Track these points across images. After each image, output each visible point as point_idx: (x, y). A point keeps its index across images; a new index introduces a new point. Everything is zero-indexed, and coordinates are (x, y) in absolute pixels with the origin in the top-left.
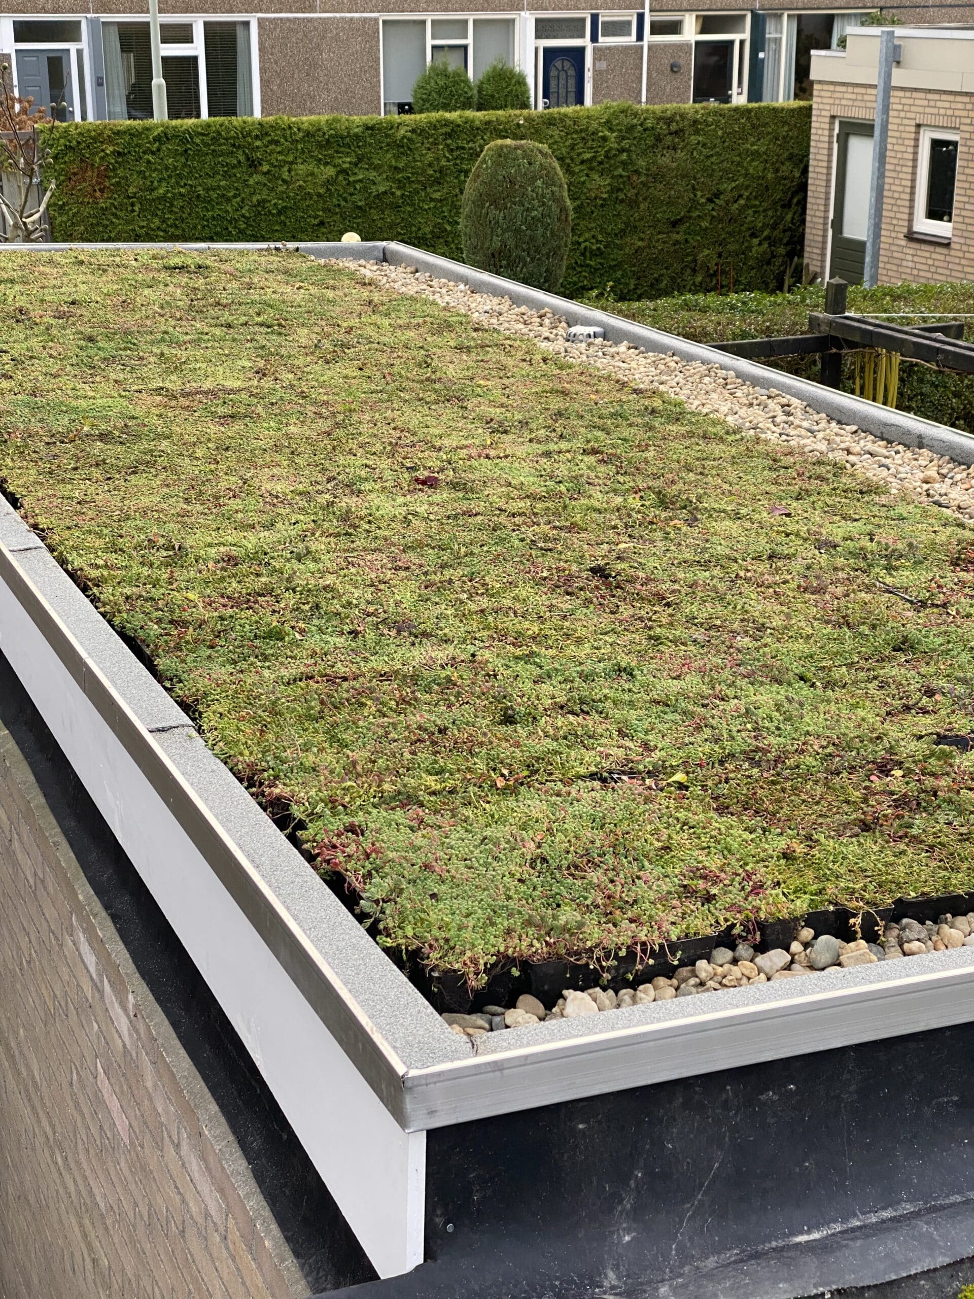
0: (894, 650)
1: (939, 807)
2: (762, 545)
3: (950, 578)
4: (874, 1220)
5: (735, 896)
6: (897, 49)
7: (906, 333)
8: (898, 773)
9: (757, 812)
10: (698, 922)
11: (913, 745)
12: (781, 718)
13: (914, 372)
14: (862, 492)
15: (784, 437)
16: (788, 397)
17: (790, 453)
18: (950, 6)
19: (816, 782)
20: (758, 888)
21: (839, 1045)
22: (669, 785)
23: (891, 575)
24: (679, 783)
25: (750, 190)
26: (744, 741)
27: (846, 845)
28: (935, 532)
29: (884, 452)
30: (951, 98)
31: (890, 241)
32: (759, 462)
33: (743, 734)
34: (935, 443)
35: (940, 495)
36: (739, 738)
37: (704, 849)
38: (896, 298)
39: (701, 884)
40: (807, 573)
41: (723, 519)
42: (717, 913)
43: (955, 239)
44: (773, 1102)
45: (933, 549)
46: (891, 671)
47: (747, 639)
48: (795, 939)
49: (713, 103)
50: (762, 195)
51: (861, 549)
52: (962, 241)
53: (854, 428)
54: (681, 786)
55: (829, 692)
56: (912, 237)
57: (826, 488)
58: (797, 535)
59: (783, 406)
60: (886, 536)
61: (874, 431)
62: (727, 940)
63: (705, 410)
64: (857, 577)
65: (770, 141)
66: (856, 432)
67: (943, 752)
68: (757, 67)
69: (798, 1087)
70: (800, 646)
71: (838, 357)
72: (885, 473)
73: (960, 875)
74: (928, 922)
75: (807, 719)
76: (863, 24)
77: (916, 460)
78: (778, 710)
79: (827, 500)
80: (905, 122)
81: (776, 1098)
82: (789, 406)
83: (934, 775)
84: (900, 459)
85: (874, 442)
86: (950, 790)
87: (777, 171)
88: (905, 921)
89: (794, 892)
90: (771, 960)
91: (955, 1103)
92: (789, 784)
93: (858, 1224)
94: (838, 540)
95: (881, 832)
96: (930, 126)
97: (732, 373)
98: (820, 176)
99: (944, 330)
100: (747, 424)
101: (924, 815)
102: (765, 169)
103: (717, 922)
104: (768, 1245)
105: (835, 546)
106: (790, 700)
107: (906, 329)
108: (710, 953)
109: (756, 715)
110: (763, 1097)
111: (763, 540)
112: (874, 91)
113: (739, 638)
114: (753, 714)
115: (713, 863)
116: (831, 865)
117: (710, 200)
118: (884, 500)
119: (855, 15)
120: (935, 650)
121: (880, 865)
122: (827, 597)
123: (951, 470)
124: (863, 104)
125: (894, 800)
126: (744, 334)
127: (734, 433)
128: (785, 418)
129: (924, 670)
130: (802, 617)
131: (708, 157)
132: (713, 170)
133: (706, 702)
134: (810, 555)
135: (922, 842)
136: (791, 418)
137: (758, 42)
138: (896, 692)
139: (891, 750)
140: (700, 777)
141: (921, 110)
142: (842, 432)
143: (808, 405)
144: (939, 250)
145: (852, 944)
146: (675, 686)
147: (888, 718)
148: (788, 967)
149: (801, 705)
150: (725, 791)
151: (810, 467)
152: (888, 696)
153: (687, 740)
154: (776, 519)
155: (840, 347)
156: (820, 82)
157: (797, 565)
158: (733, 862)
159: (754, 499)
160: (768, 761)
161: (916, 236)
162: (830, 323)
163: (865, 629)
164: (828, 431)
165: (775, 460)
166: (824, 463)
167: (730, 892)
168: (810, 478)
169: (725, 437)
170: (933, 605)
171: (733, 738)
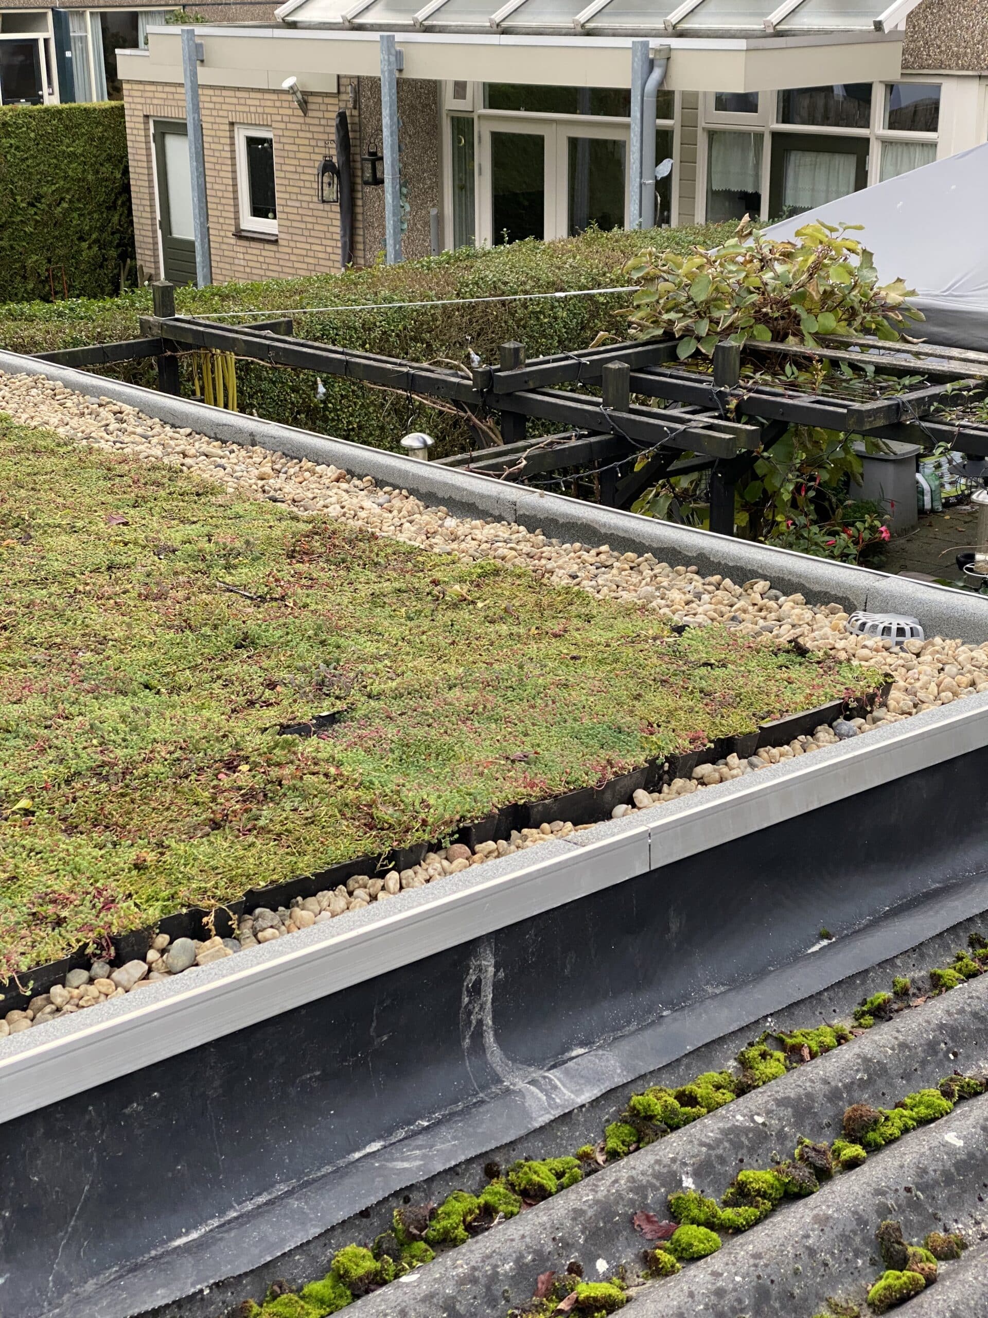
0: (237, 648)
1: (285, 795)
2: (101, 557)
3: (287, 570)
4: (250, 1207)
5: (87, 915)
6: (199, 47)
7: (237, 332)
8: (244, 768)
9: (107, 827)
10: (49, 948)
11: (258, 739)
12: (127, 729)
13: (252, 370)
14: (198, 495)
15: (118, 445)
16: (119, 404)
17: (125, 461)
18: (251, 3)
19: (165, 789)
20: (110, 903)
21: (198, 1044)
22: (14, 813)
23: (230, 573)
24: (25, 810)
25: (72, 192)
26: (89, 757)
27: (197, 847)
28: (270, 527)
29: (220, 452)
30: (259, 95)
31: (220, 239)
32: (94, 473)
33: (89, 750)
34: (267, 440)
35: (275, 490)
36: (84, 755)
37: (53, 872)
38: (224, 297)
39: (51, 909)
40: (148, 580)
41: (59, 535)
42: (68, 936)
43: (281, 236)
44: (138, 1113)
45: (270, 544)
46: (234, 669)
47: (89, 653)
48: (151, 947)
49: (23, 105)
50: (85, 198)
51: (200, 551)
52: (289, 237)
53: (188, 430)
54: (27, 812)
55: (175, 697)
56: (240, 235)
57: (163, 493)
58: (136, 543)
59: (115, 414)
60: (224, 536)
61: (208, 433)
62: (82, 960)
63: (33, 424)
64: (197, 579)
65: (86, 142)
66: (190, 434)
67: (286, 741)
68: (65, 68)
69: (161, 1094)
70: (144, 655)
71: (173, 360)
72: (221, 473)
73: (306, 858)
74: (281, 908)
75: (153, 727)
76: (167, 23)
77: (251, 457)
78: (124, 721)
79: (164, 504)
80: (218, 120)
81: (141, 1108)
82: (121, 413)
83: (279, 765)
84: (236, 458)
85: (209, 443)
86: (294, 777)
87: (98, 172)
88: (258, 911)
89: (147, 901)
90: (128, 973)
91: (318, 1078)
92: (139, 793)
93: (235, 1214)
94: (177, 544)
95: (231, 828)
96: (243, 124)
97: (60, 383)
98: (141, 177)
99: (273, 327)
100: (80, 435)
101: (271, 805)
102: (84, 171)
103: (69, 945)
104: (147, 1256)
105: (174, 551)
106: (135, 710)
107: (236, 328)
108: (65, 976)
109: (101, 729)
110: (128, 1111)
111: (101, 552)
112: (182, 90)
113: (80, 654)
114: (99, 728)
115: (61, 886)
116: (182, 869)
117: (31, 205)
118: (221, 500)
119: (159, 12)
120: (275, 643)
121: (230, 861)
122: (169, 602)
123: (284, 465)
124: (174, 103)
125: (242, 795)
126: (76, 342)
127: (66, 445)
128: (117, 426)
129: (266, 663)
130: (144, 625)
131: (24, 160)
132: (30, 173)
133: (49, 723)
134: (149, 562)
135: (269, 832)
136: (125, 425)
137: (63, 41)
138: (240, 688)
139: (237, 747)
140: (46, 801)
141: (232, 107)
142: (177, 435)
143: (141, 411)
144: (267, 246)
145: (208, 943)
146: (15, 711)
147: (233, 715)
148: (146, 977)
149: (147, 714)
150: (73, 811)
151: (145, 473)
152: (232, 693)
153: (30, 765)
154: (114, 528)
155: (176, 350)
156: (128, 81)
157: (137, 574)
158: (84, 881)
159: (90, 510)
160: (116, 774)
161: (244, 234)
162: (161, 326)
163: (207, 630)
164: (163, 436)
165: (109, 469)
166: (159, 468)
167: (81, 912)
168: (145, 484)
169: (56, 449)
170: (272, 599)
171: (78, 756)
